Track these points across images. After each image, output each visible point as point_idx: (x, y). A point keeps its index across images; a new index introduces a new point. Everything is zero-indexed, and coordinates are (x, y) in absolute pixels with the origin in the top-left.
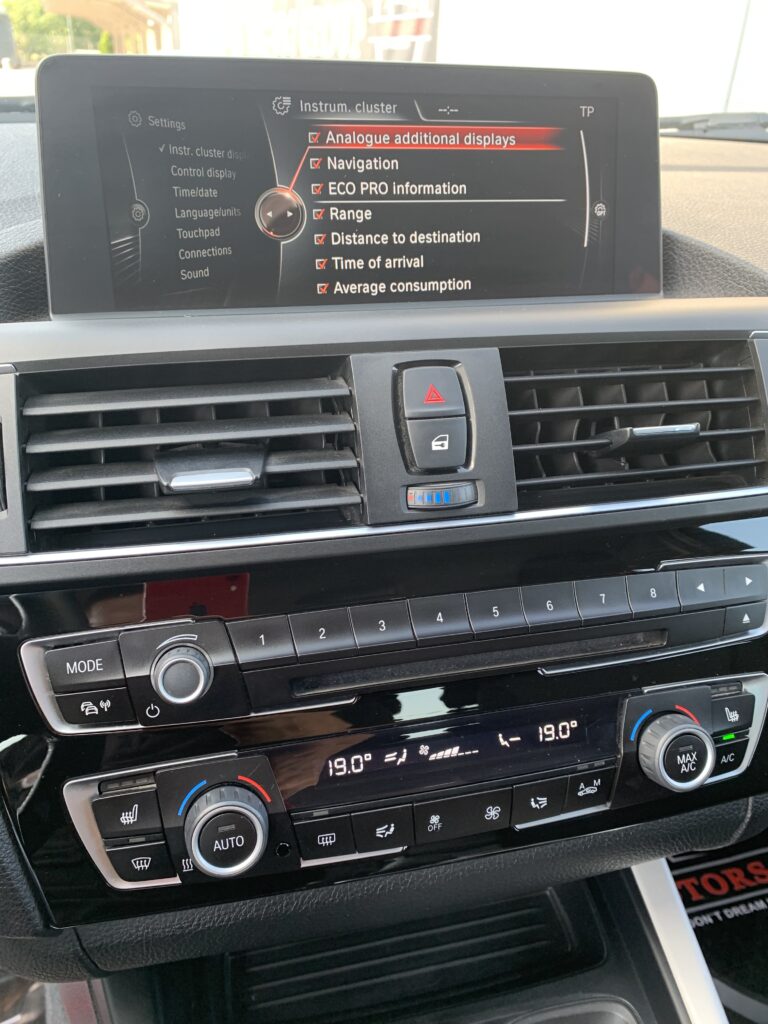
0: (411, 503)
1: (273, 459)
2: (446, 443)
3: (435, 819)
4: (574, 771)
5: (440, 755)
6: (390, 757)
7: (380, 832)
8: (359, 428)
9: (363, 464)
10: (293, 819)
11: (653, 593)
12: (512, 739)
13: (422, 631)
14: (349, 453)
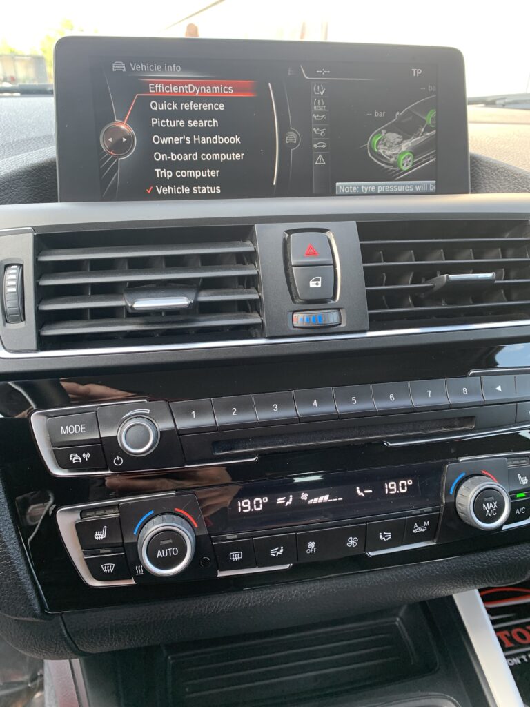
0: (296, 323)
1: (203, 293)
2: (320, 283)
3: (312, 545)
4: (410, 515)
5: (316, 500)
6: (280, 501)
7: (273, 552)
8: (260, 273)
9: (263, 297)
10: (212, 541)
11: (465, 391)
12: (366, 491)
13: (303, 411)
14: (253, 290)
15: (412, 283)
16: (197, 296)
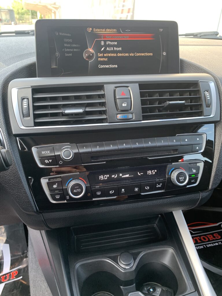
0: (118, 118)
1: (87, 108)
2: (126, 104)
3: (123, 190)
4: (156, 181)
5: (124, 176)
6: (113, 176)
7: (111, 192)
8: (106, 101)
9: (107, 109)
11: (175, 141)
12: (141, 174)
13: (120, 147)
14: (104, 107)
15: (158, 105)
16: (85, 109)
